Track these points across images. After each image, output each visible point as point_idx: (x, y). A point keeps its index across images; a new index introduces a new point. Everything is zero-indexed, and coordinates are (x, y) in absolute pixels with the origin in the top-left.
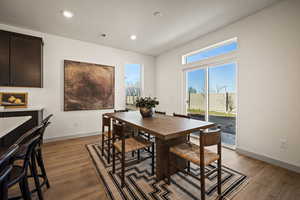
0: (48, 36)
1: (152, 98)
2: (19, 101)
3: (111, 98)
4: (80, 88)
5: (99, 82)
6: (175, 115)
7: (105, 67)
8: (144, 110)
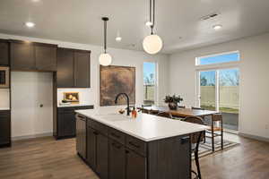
0: (95, 47)
1: (177, 96)
2: (74, 98)
3: (132, 95)
4: (111, 87)
5: (124, 81)
6: (193, 108)
7: (128, 68)
8: (173, 104)
